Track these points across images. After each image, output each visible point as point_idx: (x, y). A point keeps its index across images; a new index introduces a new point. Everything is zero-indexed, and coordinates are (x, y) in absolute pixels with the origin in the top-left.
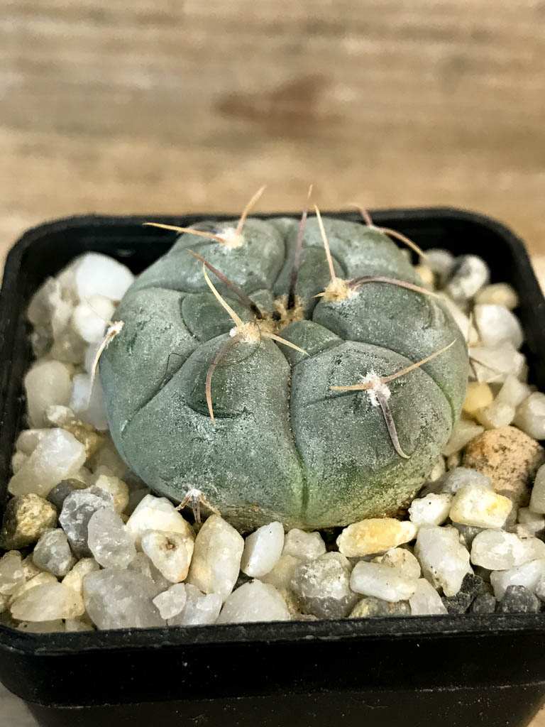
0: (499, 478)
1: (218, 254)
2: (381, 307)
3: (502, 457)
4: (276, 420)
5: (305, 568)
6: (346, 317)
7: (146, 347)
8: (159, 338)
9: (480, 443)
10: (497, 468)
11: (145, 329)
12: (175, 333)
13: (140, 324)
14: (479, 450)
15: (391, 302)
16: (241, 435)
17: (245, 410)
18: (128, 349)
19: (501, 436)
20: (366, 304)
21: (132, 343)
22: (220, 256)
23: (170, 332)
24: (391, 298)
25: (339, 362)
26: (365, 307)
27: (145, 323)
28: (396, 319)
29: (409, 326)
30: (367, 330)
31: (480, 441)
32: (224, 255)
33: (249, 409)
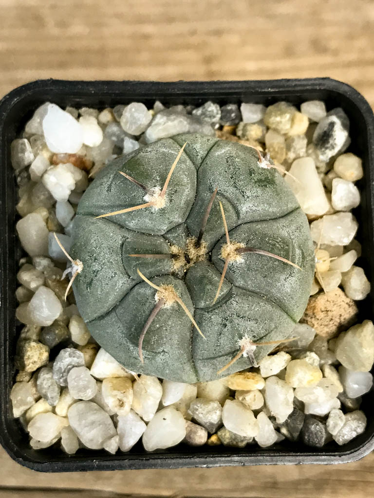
0: (321, 325)
1: (148, 212)
2: (258, 270)
3: (326, 315)
4: (182, 355)
5: (197, 407)
6: (234, 273)
7: (99, 290)
8: (108, 284)
9: (313, 307)
10: (321, 319)
11: (98, 276)
12: (118, 280)
13: (95, 271)
14: (312, 310)
15: (266, 267)
16: (160, 363)
17: (163, 351)
18: (87, 288)
19: (327, 301)
20: (248, 268)
21: (90, 284)
22: (149, 213)
23: (115, 279)
24: (266, 265)
25: (225, 325)
26: (248, 270)
27: (98, 271)
28: (267, 277)
29: (276, 280)
30: (247, 283)
31: (313, 305)
32: (152, 213)
33: (165, 350)
